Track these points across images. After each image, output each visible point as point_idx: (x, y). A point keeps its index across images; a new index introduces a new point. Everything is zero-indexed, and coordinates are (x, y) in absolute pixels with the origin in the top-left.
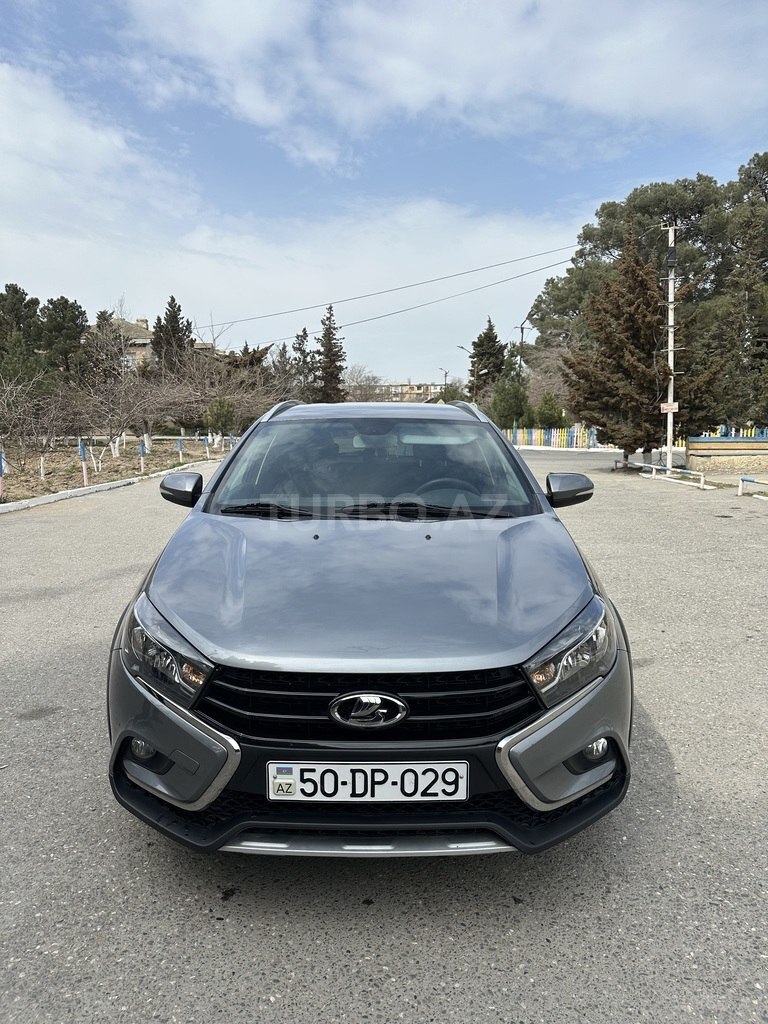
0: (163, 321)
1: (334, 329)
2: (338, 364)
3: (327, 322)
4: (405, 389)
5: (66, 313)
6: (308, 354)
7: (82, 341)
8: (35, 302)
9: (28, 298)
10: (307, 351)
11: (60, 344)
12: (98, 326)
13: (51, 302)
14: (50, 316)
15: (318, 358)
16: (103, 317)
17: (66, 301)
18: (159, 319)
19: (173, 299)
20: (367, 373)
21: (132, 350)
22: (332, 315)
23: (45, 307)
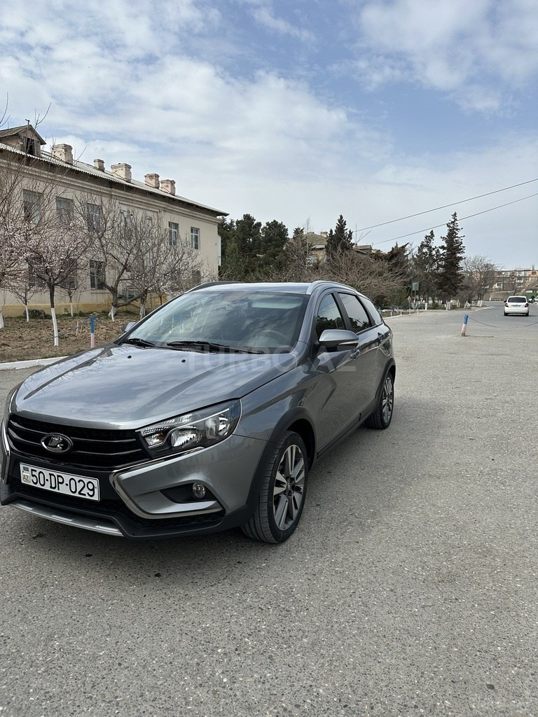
0: (334, 233)
1: (457, 230)
2: (458, 255)
3: (451, 225)
4: (528, 274)
5: (277, 230)
6: (434, 249)
7: (284, 248)
8: (259, 224)
9: (255, 222)
10: (433, 247)
11: (271, 250)
12: (294, 238)
13: (268, 224)
14: (266, 233)
15: (441, 251)
16: (298, 232)
17: (277, 223)
18: (331, 231)
19: (341, 217)
20: (485, 262)
21: (313, 252)
22: (456, 220)
23: (264, 228)
